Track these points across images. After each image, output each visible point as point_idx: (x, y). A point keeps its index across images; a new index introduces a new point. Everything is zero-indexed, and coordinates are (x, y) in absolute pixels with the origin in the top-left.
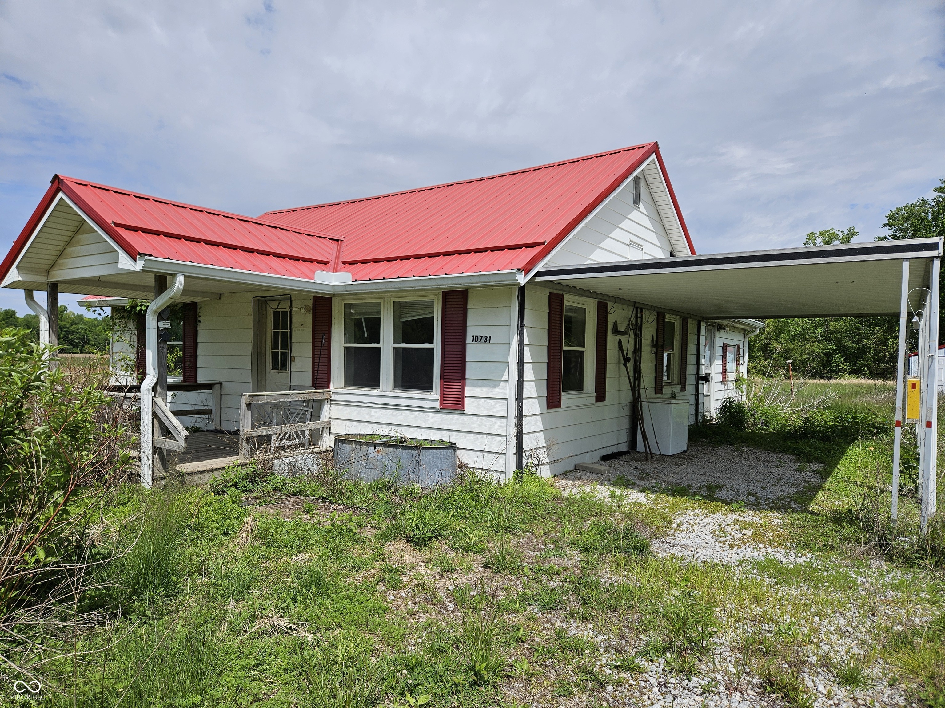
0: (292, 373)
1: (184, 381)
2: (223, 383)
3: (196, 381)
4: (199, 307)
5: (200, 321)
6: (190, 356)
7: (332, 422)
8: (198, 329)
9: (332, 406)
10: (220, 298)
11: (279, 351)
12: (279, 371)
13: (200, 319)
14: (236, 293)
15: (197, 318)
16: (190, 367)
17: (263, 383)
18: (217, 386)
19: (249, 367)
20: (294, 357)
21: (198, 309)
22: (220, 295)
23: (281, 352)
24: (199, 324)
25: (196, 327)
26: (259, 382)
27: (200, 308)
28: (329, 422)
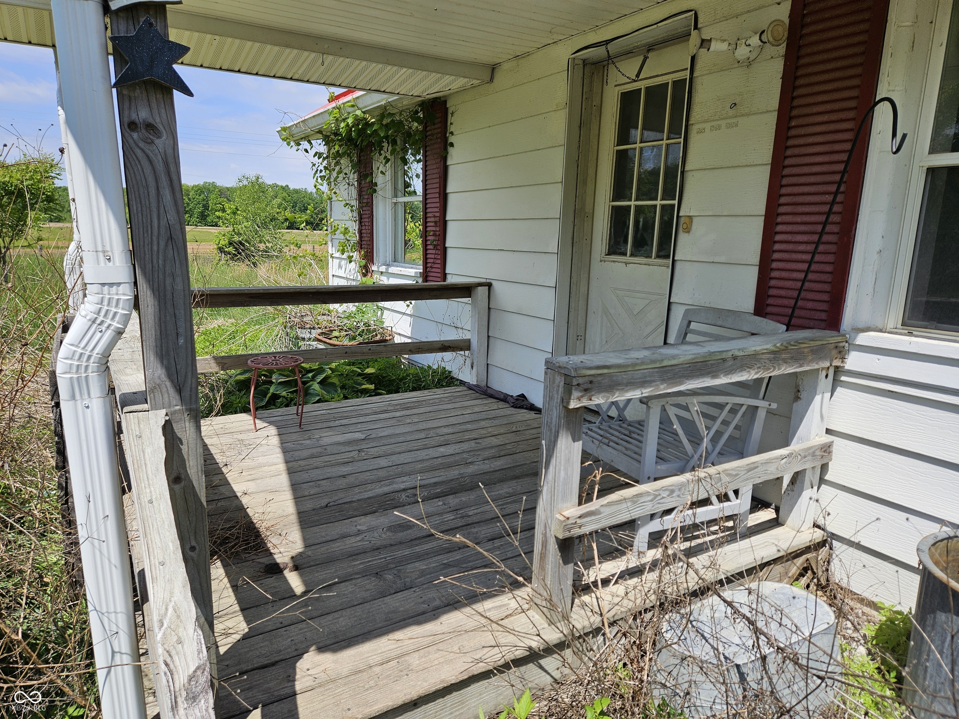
0: (678, 266)
1: (425, 276)
2: (494, 283)
3: (444, 276)
4: (450, 111)
5: (452, 145)
6: (436, 222)
7: (835, 449)
8: (449, 163)
9: (839, 390)
10: (492, 79)
11: (633, 203)
12: (628, 259)
13: (451, 139)
14: (528, 54)
15: (446, 139)
16: (435, 246)
17: (583, 289)
18: (482, 291)
19: (553, 247)
20: (690, 217)
21: (450, 115)
22: (493, 69)
23: (636, 206)
24: (450, 149)
25: (445, 159)
26: (574, 287)
27: (452, 114)
28: (827, 449)
